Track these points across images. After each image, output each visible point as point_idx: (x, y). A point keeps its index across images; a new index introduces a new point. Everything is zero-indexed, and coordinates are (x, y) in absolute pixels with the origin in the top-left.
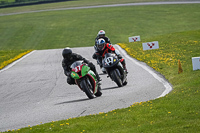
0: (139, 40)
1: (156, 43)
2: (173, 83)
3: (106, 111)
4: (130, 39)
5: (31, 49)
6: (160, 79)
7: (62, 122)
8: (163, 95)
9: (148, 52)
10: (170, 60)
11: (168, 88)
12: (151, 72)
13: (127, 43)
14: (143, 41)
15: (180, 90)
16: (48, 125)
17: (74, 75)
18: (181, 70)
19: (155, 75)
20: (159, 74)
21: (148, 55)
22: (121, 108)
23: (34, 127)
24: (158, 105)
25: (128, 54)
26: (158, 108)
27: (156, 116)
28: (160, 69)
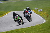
0: (37, 9)
1: (42, 10)
2: (46, 20)
3: (29, 27)
4: (35, 9)
5: (11, 11)
6: (43, 19)
7: (18, 29)
8: (44, 23)
9: (40, 12)
10: (45, 14)
11: (45, 21)
12: (41, 17)
13: (34, 10)
14: (38, 9)
15: (48, 21)
16: (15, 30)
17: (16, 19)
18: (48, 16)
19: (41, 18)
20: (43, 17)
21: (40, 13)
22: (33, 26)
23: (11, 31)
24: (42, 25)
25: (35, 12)
26: (42, 26)
27: (42, 28)
28: (43, 16)
